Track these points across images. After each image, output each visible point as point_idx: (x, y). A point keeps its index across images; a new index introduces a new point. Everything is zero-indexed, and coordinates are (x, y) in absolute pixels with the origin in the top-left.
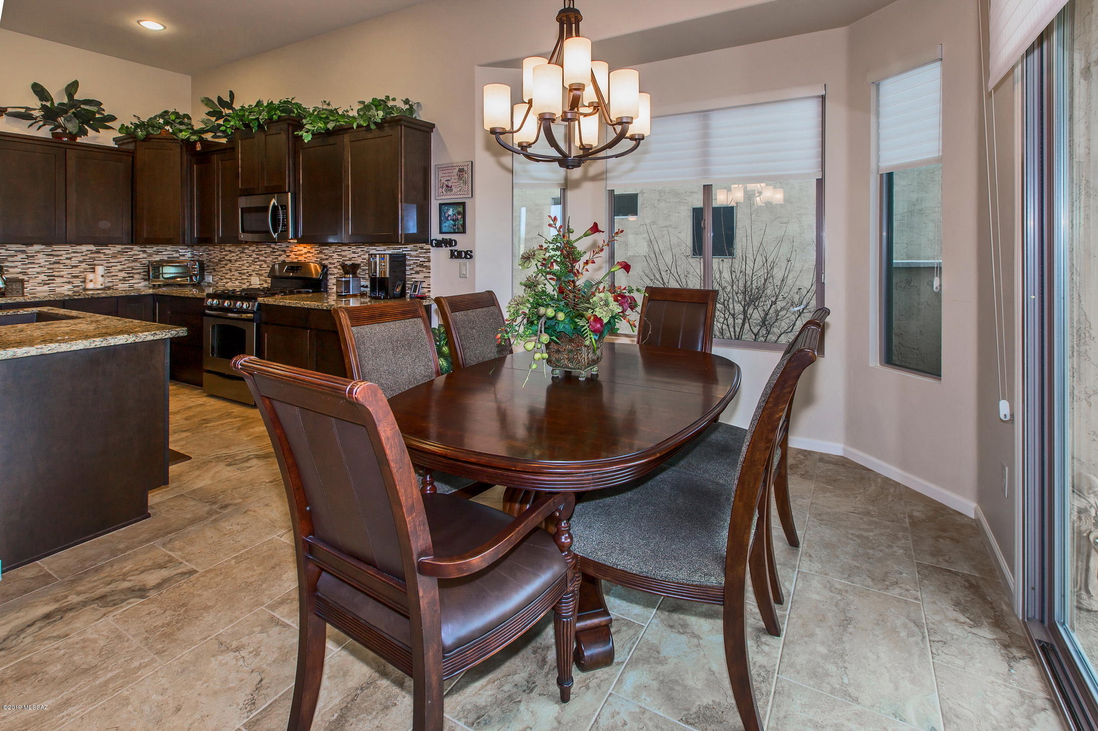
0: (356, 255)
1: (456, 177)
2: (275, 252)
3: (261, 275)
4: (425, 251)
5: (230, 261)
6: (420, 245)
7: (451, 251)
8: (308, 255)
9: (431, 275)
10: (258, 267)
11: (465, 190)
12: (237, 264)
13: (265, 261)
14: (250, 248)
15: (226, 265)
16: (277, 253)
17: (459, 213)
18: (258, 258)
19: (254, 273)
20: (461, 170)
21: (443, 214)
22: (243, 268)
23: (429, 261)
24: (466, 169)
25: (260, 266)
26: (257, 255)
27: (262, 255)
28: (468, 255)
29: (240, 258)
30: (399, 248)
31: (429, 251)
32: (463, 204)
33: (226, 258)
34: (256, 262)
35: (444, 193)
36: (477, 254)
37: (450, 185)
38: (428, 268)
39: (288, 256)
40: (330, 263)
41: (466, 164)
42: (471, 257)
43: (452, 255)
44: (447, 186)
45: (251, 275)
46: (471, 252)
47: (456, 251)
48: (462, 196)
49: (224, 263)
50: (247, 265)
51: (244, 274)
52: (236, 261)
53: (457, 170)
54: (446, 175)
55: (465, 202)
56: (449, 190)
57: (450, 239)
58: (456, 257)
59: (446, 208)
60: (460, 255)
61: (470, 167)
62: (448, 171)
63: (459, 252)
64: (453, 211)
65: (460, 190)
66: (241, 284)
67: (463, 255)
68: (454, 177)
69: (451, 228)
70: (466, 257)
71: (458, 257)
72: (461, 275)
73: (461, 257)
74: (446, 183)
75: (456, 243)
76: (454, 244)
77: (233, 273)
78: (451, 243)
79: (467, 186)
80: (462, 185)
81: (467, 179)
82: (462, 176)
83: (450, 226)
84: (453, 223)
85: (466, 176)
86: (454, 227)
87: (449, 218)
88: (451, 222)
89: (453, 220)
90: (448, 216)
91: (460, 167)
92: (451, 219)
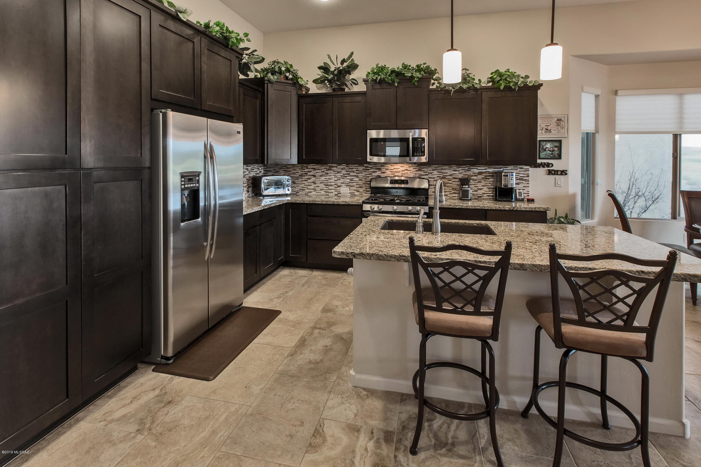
0: (457, 172)
1: (555, 124)
2: (368, 170)
3: (351, 186)
4: (524, 170)
5: (314, 176)
6: (520, 166)
7: (549, 170)
8: (406, 172)
9: (530, 185)
10: (349, 180)
11: (562, 132)
12: (323, 178)
13: (357, 177)
14: (338, 167)
15: (309, 179)
16: (370, 171)
17: (556, 147)
18: (348, 174)
19: (343, 185)
20: (559, 120)
21: (541, 147)
22: (329, 181)
23: (528, 176)
24: (563, 119)
25: (351, 180)
26: (347, 171)
27: (353, 172)
28: (564, 173)
29: (327, 174)
30: (500, 168)
31: (528, 170)
32: (560, 142)
33: (309, 174)
34: (346, 177)
35: (544, 133)
36: (569, 173)
37: (549, 128)
38: (528, 181)
39: (384, 173)
40: (430, 178)
41: (563, 116)
42: (566, 174)
43: (550, 173)
44: (547, 129)
45: (340, 186)
46: (566, 171)
47: (553, 170)
48: (559, 136)
49: (307, 177)
50: (336, 179)
51: (332, 185)
52: (321, 176)
53: (556, 119)
54: (545, 122)
55: (561, 140)
56: (548, 132)
57: (548, 163)
58: (552, 174)
59: (545, 143)
60: (556, 173)
61: (566, 118)
62: (548, 120)
63: (555, 171)
64: (550, 145)
65: (558, 132)
66: (328, 193)
67: (559, 173)
68: (553, 124)
69: (549, 156)
70: (561, 174)
71: (555, 174)
72: (557, 185)
73: (557, 174)
74: (546, 127)
75: (552, 165)
76: (551, 166)
77: (317, 185)
78: (548, 165)
79: (563, 130)
80: (560, 129)
81: (564, 125)
82: (560, 124)
83: (548, 155)
84: (550, 153)
85: (563, 123)
86: (551, 155)
87: (547, 150)
88: (549, 152)
89: (550, 151)
90: (546, 148)
91: (559, 118)
92: (549, 150)
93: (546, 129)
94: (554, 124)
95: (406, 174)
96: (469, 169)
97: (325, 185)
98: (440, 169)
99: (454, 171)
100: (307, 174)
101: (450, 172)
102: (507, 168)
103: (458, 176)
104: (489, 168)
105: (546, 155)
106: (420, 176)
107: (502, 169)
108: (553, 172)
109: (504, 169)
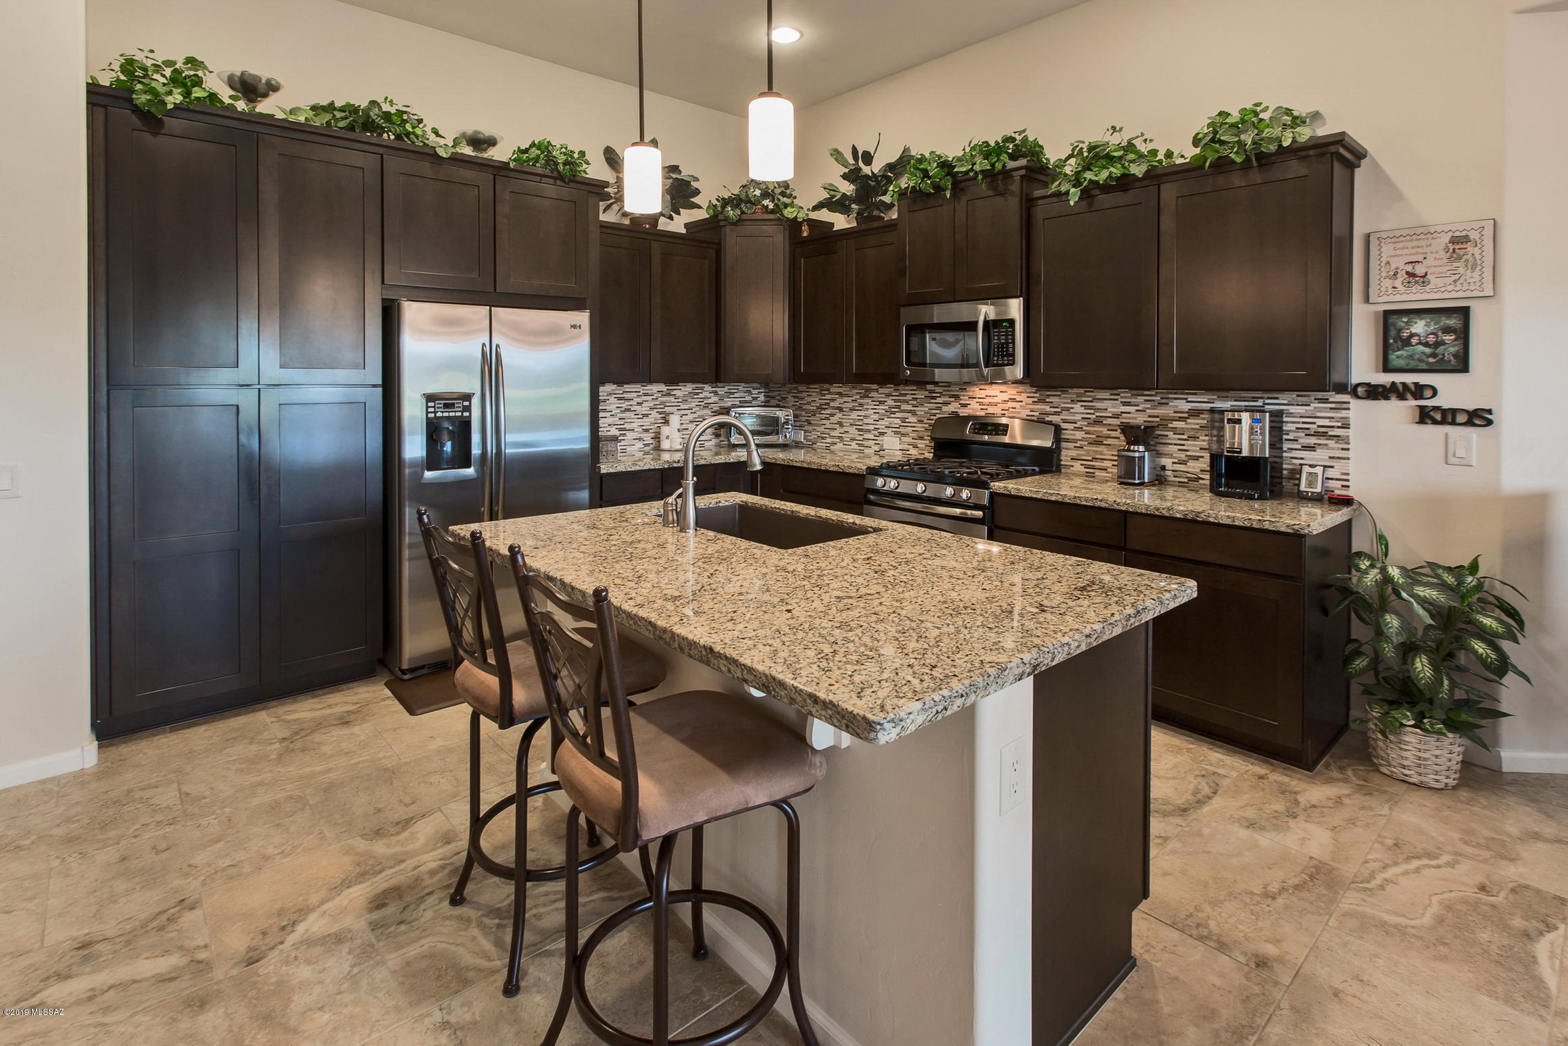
0: (1132, 409)
1: (1442, 254)
2: (935, 398)
3: (903, 435)
4: (1333, 406)
5: (840, 409)
6: (1320, 395)
7: (1422, 408)
8: (1010, 404)
9: (1350, 454)
10: (898, 421)
12: (854, 415)
13: (914, 413)
14: (881, 390)
15: (832, 415)
16: (939, 400)
17: (1447, 330)
18: (898, 407)
19: (889, 431)
20: (1459, 241)
21: (1393, 333)
22: (866, 421)
23: (1346, 426)
24: (1474, 235)
25: (903, 420)
26: (895, 401)
27: (907, 402)
28: (1479, 418)
29: (861, 405)
30: (1255, 399)
31: (1345, 406)
32: (1464, 312)
33: (832, 404)
34: (894, 413)
35: (1401, 288)
36: (1505, 417)
37: (1419, 270)
38: (1346, 440)
39: (965, 406)
40: (1065, 421)
41: (1476, 225)
42: (1490, 422)
43: (1425, 416)
44: (1411, 275)
45: (882, 434)
46: (1490, 412)
47: (1436, 408)
48: (1460, 295)
49: (828, 412)
50: (876, 417)
51: (869, 431)
52: (852, 410)
54: (1406, 251)
55: (1469, 307)
56: (1416, 282)
57: (1416, 384)
58: (1435, 422)
59: (1405, 320)
60: (1448, 417)
61: (1488, 232)
62: (1415, 243)
63: (1444, 412)
64: (1427, 325)
65: (1455, 281)
66: (862, 448)
67: (1461, 418)
68: (1434, 255)
69: (1420, 360)
70: (1470, 423)
71: (1443, 422)
72: (1452, 460)
73: (1454, 423)
74: (1409, 268)
75: (1435, 392)
76: (1428, 393)
77: (845, 429)
78: (1418, 391)
79: (1477, 272)
80: (1461, 270)
81: (1478, 257)
82: (1461, 252)
83: (1417, 356)
84: (1427, 350)
85: (1477, 251)
86: (1431, 360)
87: (1414, 341)
88: (1421, 348)
89: (1426, 345)
90: (1412, 335)
91: (1457, 234)
92: (1420, 343)
93: (1407, 273)
94: (1438, 256)
95: (1011, 410)
96: (1164, 401)
97: (859, 430)
98: (1090, 399)
99: (1125, 404)
100: (827, 404)
101: (1114, 407)
102: (1277, 398)
103: (1135, 418)
104: (1220, 398)
105: (1411, 357)
106: (1042, 416)
107: (1260, 403)
108: (1438, 417)
109: (1267, 401)
